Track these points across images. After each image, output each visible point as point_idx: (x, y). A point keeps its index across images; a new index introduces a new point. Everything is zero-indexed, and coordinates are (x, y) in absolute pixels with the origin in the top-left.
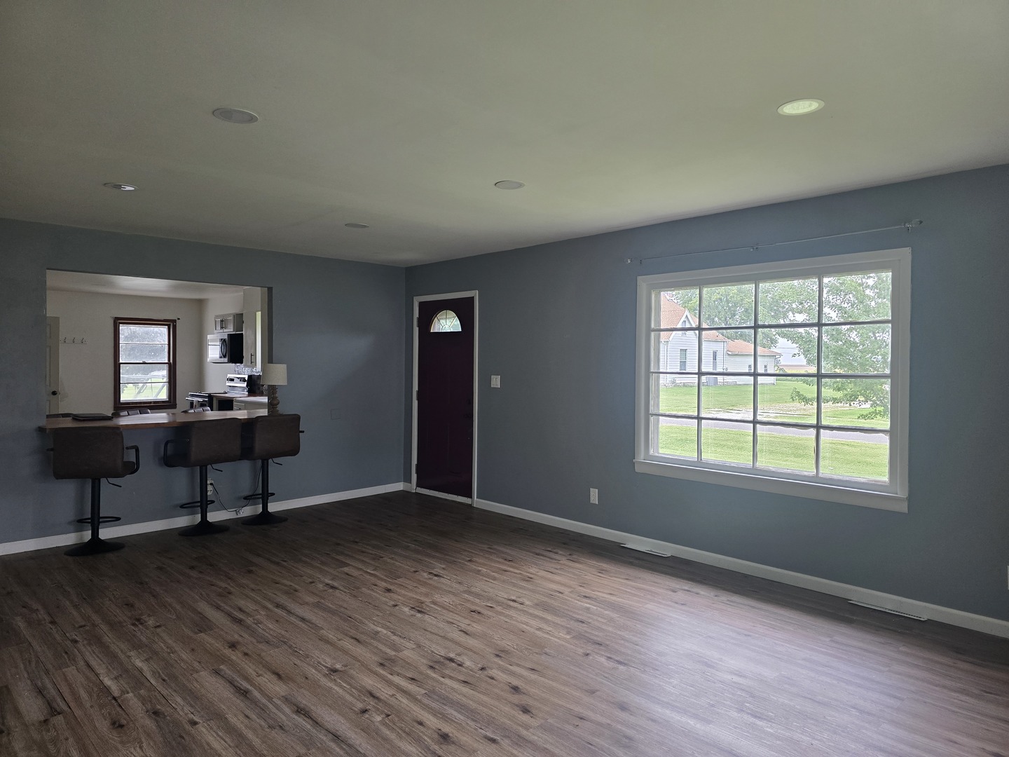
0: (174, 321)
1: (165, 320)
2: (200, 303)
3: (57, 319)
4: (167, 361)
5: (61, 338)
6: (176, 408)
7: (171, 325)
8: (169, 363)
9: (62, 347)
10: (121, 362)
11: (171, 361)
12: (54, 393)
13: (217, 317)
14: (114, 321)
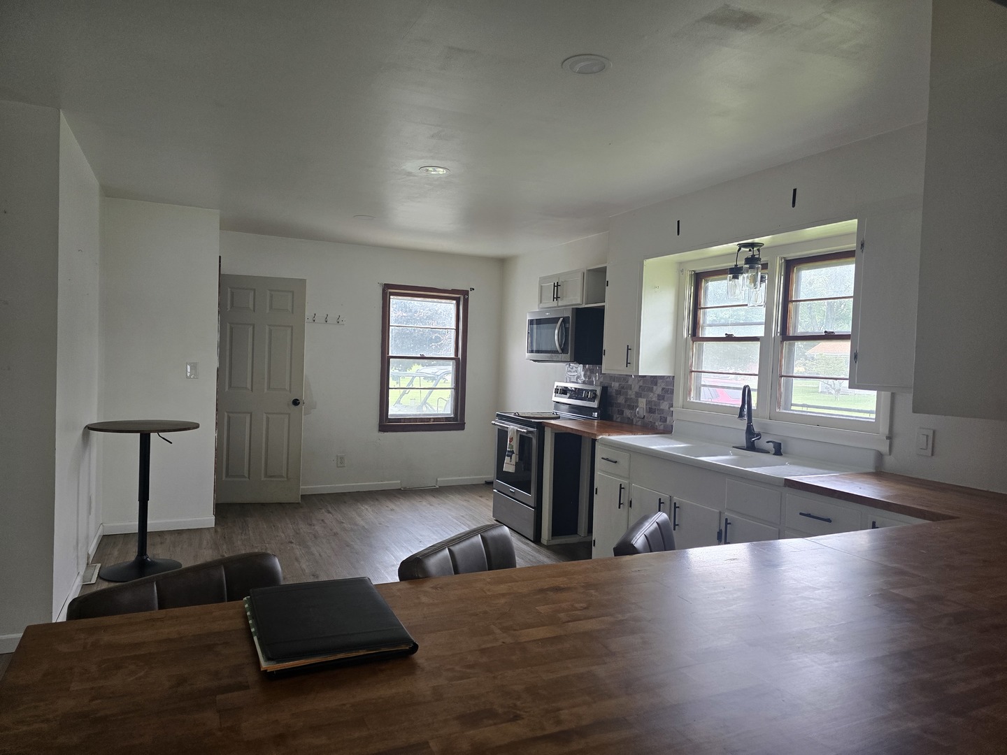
0: (465, 293)
1: (454, 291)
2: (502, 264)
3: (303, 282)
4: (453, 356)
5: (308, 313)
6: (463, 429)
7: (461, 298)
8: (456, 359)
9: (308, 327)
10: (390, 354)
11: (460, 356)
12: (296, 402)
13: (543, 280)
14: (384, 290)
